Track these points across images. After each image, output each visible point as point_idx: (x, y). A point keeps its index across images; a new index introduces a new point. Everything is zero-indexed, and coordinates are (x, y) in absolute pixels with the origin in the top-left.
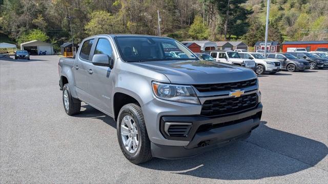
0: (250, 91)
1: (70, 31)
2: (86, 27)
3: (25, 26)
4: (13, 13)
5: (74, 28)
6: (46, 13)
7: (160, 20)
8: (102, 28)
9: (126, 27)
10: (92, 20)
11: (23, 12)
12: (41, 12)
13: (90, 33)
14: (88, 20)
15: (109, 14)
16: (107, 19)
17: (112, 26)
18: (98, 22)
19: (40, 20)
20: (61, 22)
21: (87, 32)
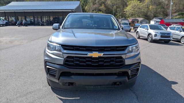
0: (114, 54)
1: (117, 12)
2: (125, 10)
3: (96, 10)
4: (92, 4)
5: (119, 10)
6: (106, 3)
7: (172, 4)
8: (134, 10)
9: (149, 9)
10: (129, 6)
11: (95, 3)
12: (104, 3)
13: (127, 13)
14: (127, 6)
15: (139, 2)
16: (138, 5)
17: (140, 9)
18: (132, 7)
19: (103, 7)
20: (113, 7)
21: (125, 13)
